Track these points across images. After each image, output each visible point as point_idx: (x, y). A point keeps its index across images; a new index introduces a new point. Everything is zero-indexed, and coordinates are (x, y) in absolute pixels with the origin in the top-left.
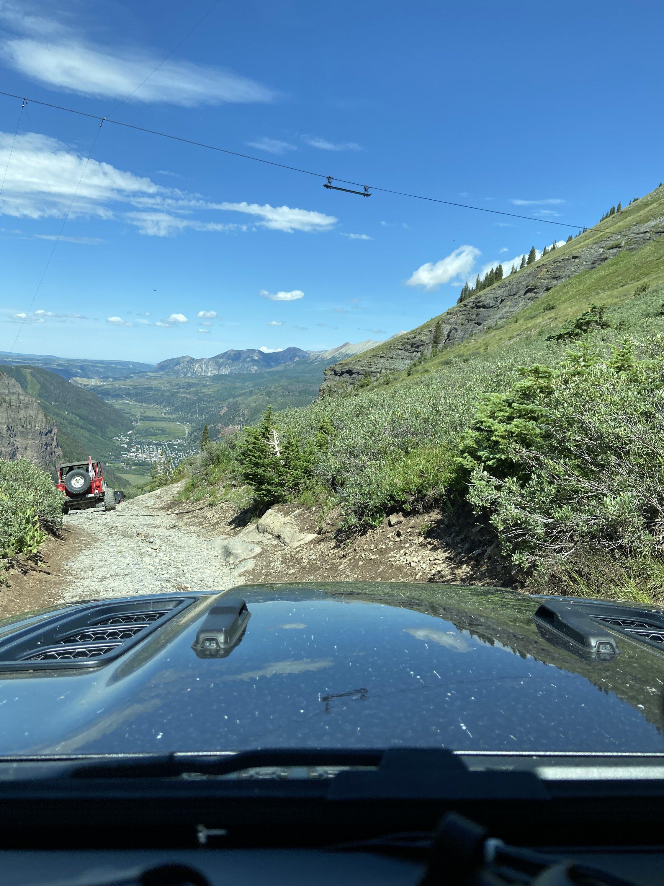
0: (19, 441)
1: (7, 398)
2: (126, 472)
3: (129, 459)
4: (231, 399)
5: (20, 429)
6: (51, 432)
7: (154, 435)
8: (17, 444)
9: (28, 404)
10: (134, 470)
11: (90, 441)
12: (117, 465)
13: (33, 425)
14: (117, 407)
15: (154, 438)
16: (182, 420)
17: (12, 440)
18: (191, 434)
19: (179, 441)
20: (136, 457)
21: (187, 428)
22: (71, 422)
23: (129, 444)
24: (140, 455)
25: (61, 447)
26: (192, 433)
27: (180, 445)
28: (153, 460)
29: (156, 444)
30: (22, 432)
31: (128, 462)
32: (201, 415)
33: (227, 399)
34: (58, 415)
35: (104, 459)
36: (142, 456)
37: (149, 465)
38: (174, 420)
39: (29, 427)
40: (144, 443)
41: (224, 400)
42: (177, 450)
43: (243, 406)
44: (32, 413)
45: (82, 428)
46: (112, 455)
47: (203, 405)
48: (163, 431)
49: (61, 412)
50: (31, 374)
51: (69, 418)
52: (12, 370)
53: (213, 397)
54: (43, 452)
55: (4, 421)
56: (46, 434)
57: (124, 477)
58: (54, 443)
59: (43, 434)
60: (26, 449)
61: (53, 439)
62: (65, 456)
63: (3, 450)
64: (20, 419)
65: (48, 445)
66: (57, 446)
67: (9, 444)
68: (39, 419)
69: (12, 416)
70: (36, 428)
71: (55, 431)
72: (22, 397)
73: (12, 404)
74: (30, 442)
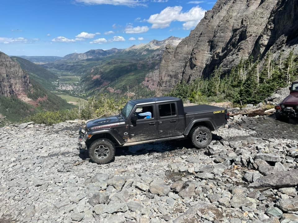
0: (12, 81)
1: (5, 63)
2: (59, 94)
5: (12, 76)
6: (26, 77)
8: (12, 82)
9: (14, 65)
12: (55, 92)
13: (18, 74)
15: (67, 82)
16: (77, 75)
17: (9, 80)
19: (77, 82)
20: (62, 88)
21: (79, 78)
23: (58, 84)
28: (69, 89)
29: (69, 84)
30: (14, 77)
31: (59, 91)
32: (84, 73)
35: (49, 90)
36: (64, 88)
37: (67, 91)
39: (16, 75)
40: (64, 83)
41: (92, 67)
44: (17, 69)
46: (52, 88)
48: (70, 79)
49: (30, 73)
50: (16, 60)
51: (33, 75)
53: (88, 66)
54: (24, 85)
55: (5, 72)
56: (24, 78)
57: (59, 96)
58: (28, 82)
59: (23, 78)
60: (16, 84)
61: (27, 80)
62: (33, 87)
63: (6, 84)
64: (12, 72)
65: (25, 82)
66: (30, 83)
67: (8, 82)
68: (20, 71)
69: (8, 70)
70: (19, 75)
71: (28, 76)
72: (11, 63)
73: (8, 65)
74: (18, 81)
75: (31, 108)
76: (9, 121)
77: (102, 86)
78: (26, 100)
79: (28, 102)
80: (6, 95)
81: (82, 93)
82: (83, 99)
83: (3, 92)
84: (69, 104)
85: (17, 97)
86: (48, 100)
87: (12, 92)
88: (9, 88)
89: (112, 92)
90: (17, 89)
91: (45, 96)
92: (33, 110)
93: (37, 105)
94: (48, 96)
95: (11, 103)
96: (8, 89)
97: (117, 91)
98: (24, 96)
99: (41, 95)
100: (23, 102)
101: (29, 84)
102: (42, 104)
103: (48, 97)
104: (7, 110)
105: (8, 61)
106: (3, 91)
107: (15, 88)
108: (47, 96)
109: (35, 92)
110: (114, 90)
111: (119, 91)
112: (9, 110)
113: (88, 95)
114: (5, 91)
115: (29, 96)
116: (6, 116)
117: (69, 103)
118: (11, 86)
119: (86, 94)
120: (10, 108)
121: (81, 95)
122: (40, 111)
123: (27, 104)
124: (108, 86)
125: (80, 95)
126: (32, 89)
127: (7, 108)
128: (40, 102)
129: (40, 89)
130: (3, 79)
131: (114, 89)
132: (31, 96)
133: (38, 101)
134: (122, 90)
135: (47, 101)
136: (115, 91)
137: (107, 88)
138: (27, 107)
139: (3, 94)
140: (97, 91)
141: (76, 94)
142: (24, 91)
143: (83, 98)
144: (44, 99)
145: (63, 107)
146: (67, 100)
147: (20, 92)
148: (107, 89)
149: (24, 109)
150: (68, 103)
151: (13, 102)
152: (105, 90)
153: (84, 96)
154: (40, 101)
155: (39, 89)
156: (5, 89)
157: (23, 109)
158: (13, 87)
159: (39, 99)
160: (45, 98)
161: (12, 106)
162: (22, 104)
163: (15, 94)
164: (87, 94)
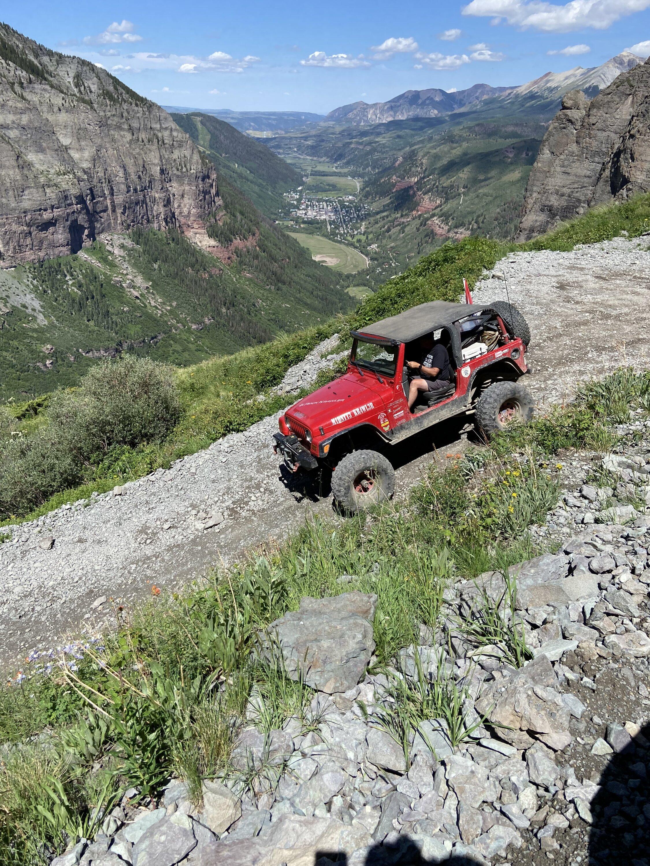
0: (175, 188)
1: (160, 135)
2: (295, 231)
3: (298, 217)
4: (408, 148)
5: (175, 172)
6: (209, 177)
7: (325, 191)
8: (173, 190)
9: (182, 142)
10: (303, 228)
11: (260, 197)
12: (286, 223)
13: (188, 167)
14: (289, 161)
15: (324, 194)
16: (354, 175)
17: (167, 185)
18: (362, 190)
19: (350, 197)
20: (306, 214)
21: (358, 184)
22: (240, 176)
23: (299, 200)
24: (310, 213)
25: (222, 197)
26: (364, 188)
27: (351, 202)
28: (323, 217)
29: (326, 201)
30: (178, 176)
31: (297, 220)
32: (374, 168)
33: (403, 148)
34: (228, 167)
35: (273, 217)
36: (311, 214)
37: (318, 223)
38: (345, 175)
39: (184, 170)
40: (314, 199)
41: (400, 150)
42: (348, 207)
43: (421, 154)
44: (187, 153)
45: (252, 182)
46: (281, 213)
47: (376, 156)
48: (334, 187)
49: (232, 165)
50: (201, 122)
51: (239, 171)
52: (183, 118)
53: (388, 147)
54: (201, 200)
55: (157, 161)
56: (203, 180)
57: (293, 235)
58: (213, 191)
59: (200, 179)
60: (183, 196)
61: (211, 186)
62: (226, 207)
63: (157, 196)
64: (175, 160)
65: (206, 193)
66: (217, 194)
67: (162, 189)
68: (194, 161)
69: (166, 156)
70: (192, 171)
71: (214, 176)
72: (175, 134)
73: (166, 141)
74: (187, 188)
75: (214, 266)
76: (158, 297)
77: (414, 212)
78: (204, 243)
79: (208, 249)
80: (156, 225)
81: (356, 233)
82: (356, 251)
83: (150, 217)
84: (315, 261)
85: (183, 232)
86: (258, 248)
87: (171, 219)
88: (165, 206)
89: (441, 235)
90: (185, 210)
91: (254, 235)
92: (218, 272)
93: (229, 258)
94: (261, 234)
95: (166, 248)
96: (162, 210)
97: (456, 233)
98: (199, 231)
99: (243, 231)
100: (195, 249)
101: (216, 199)
102: (241, 256)
103: (260, 240)
104: (156, 266)
105: (166, 128)
106: (149, 213)
107: (179, 206)
108: (257, 235)
109: (229, 221)
110: (446, 228)
111: (461, 233)
112: (159, 267)
113: (371, 239)
114: (155, 213)
115: (212, 234)
116: (151, 283)
117: (317, 258)
118: (168, 203)
119: (367, 238)
120: (163, 261)
121: (353, 236)
122: (235, 276)
123: (203, 255)
124: (433, 215)
125: (349, 238)
126: (221, 214)
127: (156, 261)
128: (238, 252)
129: (242, 213)
130: (150, 182)
131: (447, 224)
132: (217, 232)
133: (232, 248)
134: (472, 230)
135: (256, 250)
136: (449, 231)
137: (427, 219)
138: (202, 262)
139: (148, 221)
140: (399, 228)
141: (341, 235)
142: (200, 217)
143: (356, 247)
144: (248, 244)
145: (295, 270)
146: (311, 249)
147: (192, 218)
148: (429, 222)
149: (197, 267)
150: (313, 258)
151: (172, 245)
152: (422, 228)
153: (359, 241)
154: (237, 248)
155: (238, 214)
156: (155, 208)
157: (193, 266)
158: (176, 206)
159: (237, 242)
160: (251, 242)
161: (167, 257)
162: (193, 255)
163: (178, 225)
164: (371, 236)
